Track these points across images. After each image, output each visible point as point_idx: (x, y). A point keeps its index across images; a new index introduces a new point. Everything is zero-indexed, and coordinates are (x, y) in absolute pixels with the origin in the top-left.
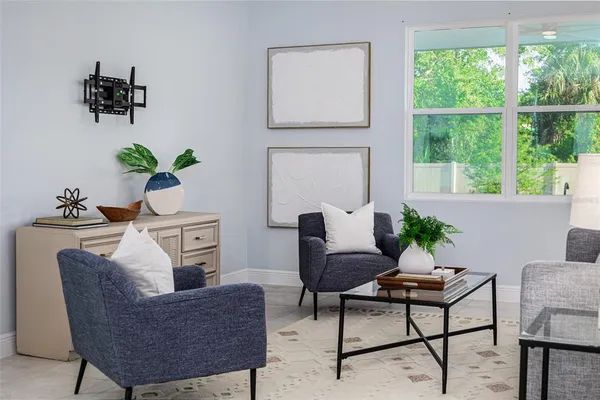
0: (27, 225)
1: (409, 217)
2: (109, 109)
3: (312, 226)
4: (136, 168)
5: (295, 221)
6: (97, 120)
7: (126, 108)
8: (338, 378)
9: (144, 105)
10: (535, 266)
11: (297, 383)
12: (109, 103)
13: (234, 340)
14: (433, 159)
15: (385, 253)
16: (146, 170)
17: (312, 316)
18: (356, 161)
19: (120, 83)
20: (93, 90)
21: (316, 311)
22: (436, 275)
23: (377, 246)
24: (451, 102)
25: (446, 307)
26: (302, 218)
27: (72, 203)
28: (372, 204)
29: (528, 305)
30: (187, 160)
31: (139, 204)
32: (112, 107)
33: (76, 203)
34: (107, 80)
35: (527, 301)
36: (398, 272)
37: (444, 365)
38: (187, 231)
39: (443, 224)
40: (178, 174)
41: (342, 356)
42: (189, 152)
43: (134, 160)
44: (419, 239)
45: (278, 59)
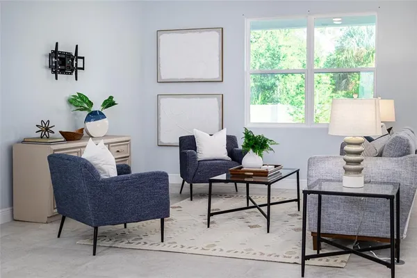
0: (18, 142)
1: (248, 135)
2: (63, 72)
3: (188, 144)
4: (79, 108)
5: (177, 142)
6: (56, 79)
7: (72, 71)
8: (208, 227)
9: (83, 69)
10: (314, 158)
11: (185, 230)
12: (63, 67)
13: (152, 202)
14: (264, 101)
15: (233, 159)
16: (85, 109)
17: (190, 198)
18: (215, 102)
19: (69, 55)
20: (54, 60)
21: (191, 196)
22: (264, 168)
23: (228, 155)
24: (277, 61)
25: (269, 184)
26: (181, 139)
27: (45, 129)
28: (225, 130)
29: (311, 179)
30: (109, 103)
31: (82, 130)
32: (64, 70)
33: (47, 129)
34: (62, 53)
35: (310, 177)
36: (242, 167)
37: (268, 217)
38: (112, 146)
39: (267, 139)
40: (104, 112)
41: (210, 215)
42: (111, 98)
43: (77, 104)
44: (253, 148)
45: (163, 37)
